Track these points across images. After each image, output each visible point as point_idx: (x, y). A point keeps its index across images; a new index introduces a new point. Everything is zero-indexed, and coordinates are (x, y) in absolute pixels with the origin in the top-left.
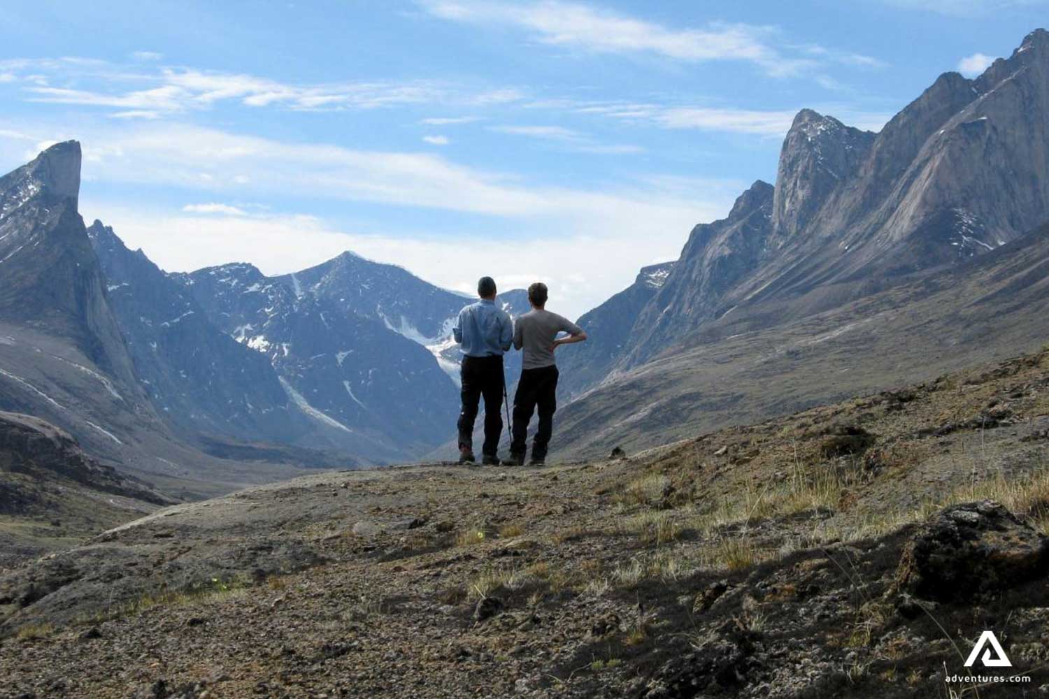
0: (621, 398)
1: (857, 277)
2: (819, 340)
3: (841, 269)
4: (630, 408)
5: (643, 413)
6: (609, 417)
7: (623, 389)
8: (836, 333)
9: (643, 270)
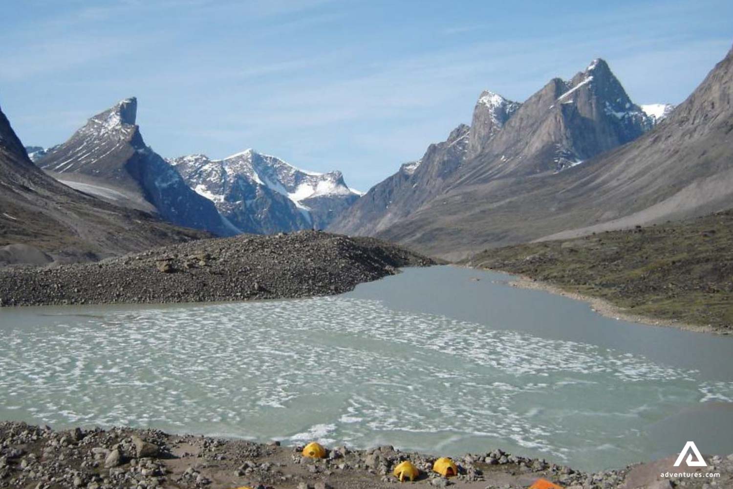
0: (408, 229)
1: (510, 175)
2: (495, 205)
3: (502, 170)
4: (412, 234)
5: (418, 235)
6: (404, 236)
7: (408, 225)
8: (502, 203)
9: (403, 165)
